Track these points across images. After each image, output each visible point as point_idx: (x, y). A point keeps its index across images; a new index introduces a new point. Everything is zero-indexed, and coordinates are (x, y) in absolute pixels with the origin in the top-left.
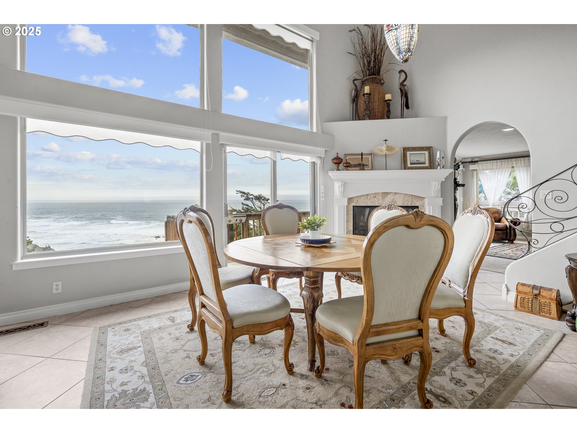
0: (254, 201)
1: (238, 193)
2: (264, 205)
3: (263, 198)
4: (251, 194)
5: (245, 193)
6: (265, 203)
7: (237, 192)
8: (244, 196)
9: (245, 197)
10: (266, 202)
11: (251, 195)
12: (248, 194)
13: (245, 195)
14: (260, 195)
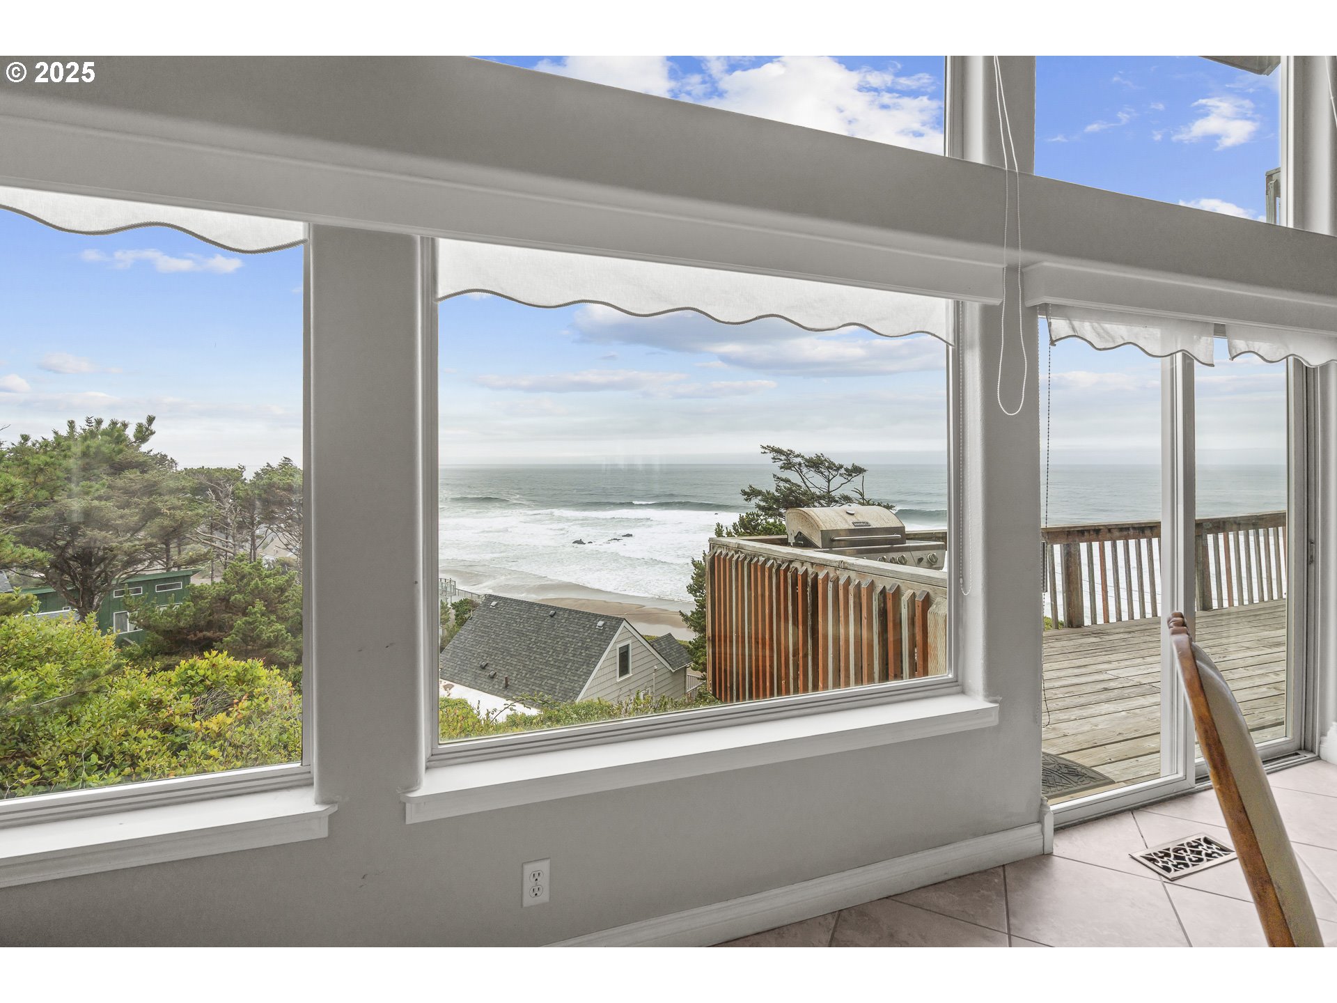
0: (805, 470)
1: (766, 451)
2: (829, 481)
3: (827, 464)
4: (796, 454)
5: (784, 451)
6: (831, 477)
7: (763, 450)
8: (781, 460)
9: (782, 462)
10: (834, 473)
11: (798, 456)
12: (790, 454)
13: (783, 457)
14: (820, 457)
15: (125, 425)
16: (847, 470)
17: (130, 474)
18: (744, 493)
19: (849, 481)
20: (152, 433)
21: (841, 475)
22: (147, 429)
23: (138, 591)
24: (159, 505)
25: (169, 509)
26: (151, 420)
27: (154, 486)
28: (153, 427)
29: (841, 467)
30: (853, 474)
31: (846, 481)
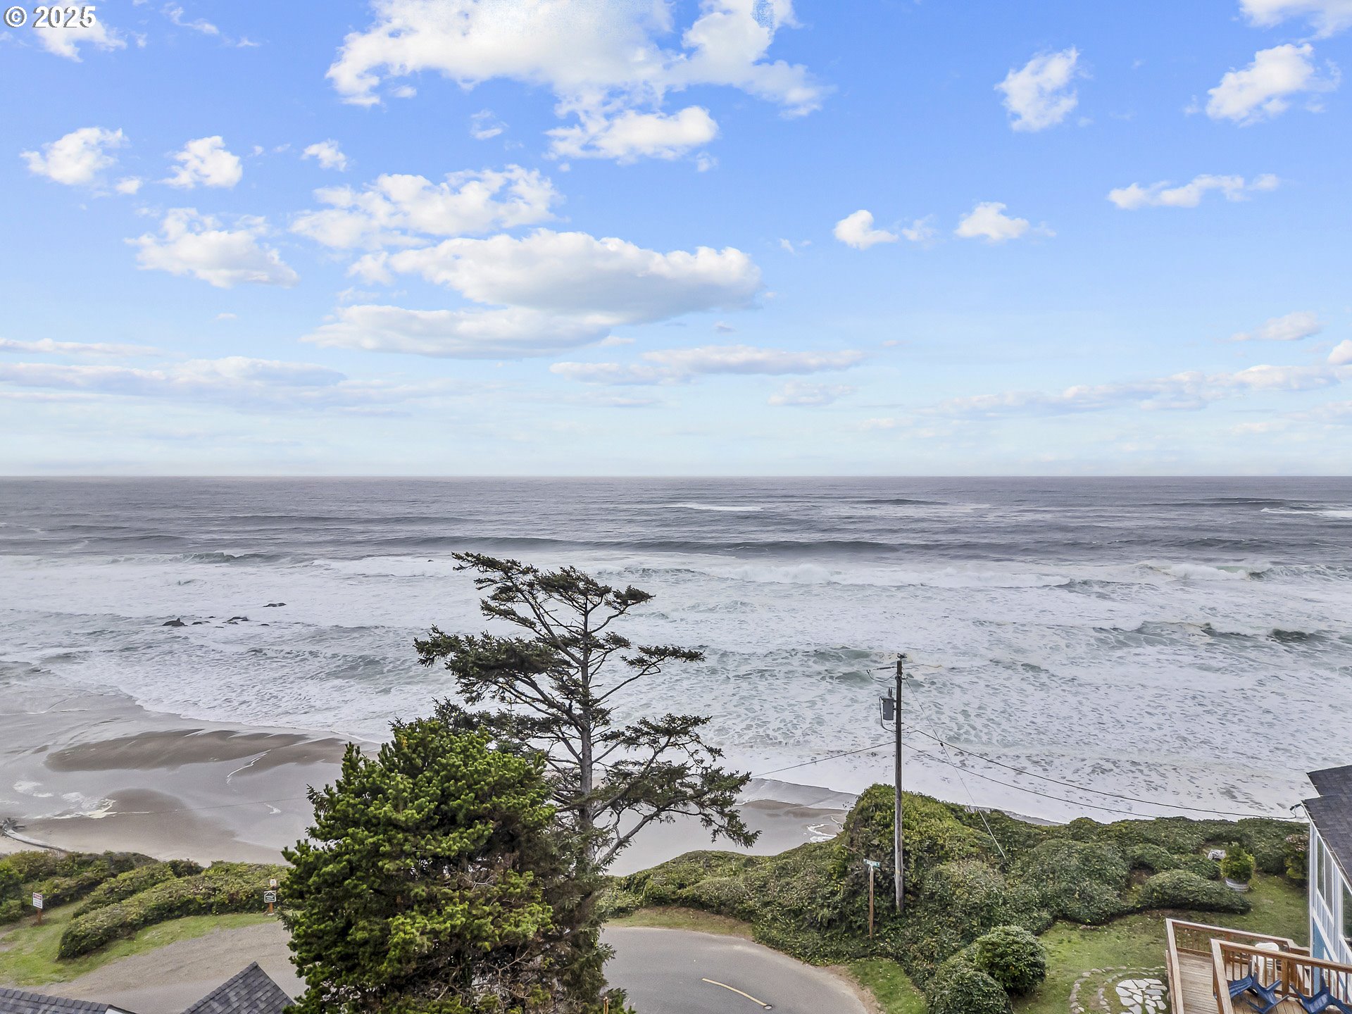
0: (541, 596)
1: (464, 564)
2: (586, 614)
3: (581, 585)
4: (524, 566)
5: (498, 562)
6: (590, 606)
7: (457, 563)
8: (494, 582)
9: (495, 586)
10: (596, 599)
11: (526, 572)
12: (511, 568)
13: (497, 575)
14: (568, 573)
16: (618, 595)
18: (421, 647)
19: (621, 613)
21: (608, 603)
29: (607, 590)
30: (629, 602)
31: (617, 612)
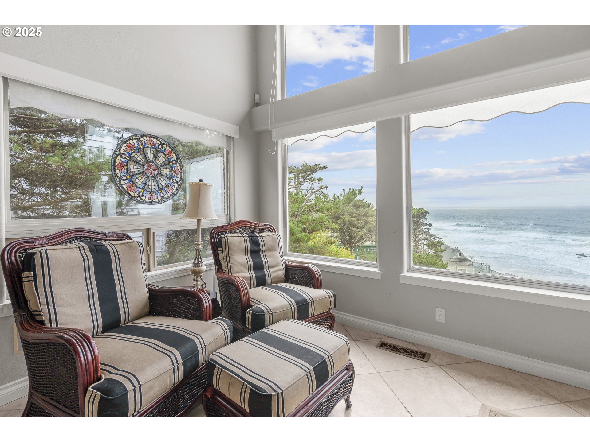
15: (356, 190)
17: (361, 209)
20: (362, 192)
22: (361, 191)
23: (364, 250)
24: (369, 220)
25: (371, 222)
26: (362, 188)
27: (367, 213)
28: (363, 190)
